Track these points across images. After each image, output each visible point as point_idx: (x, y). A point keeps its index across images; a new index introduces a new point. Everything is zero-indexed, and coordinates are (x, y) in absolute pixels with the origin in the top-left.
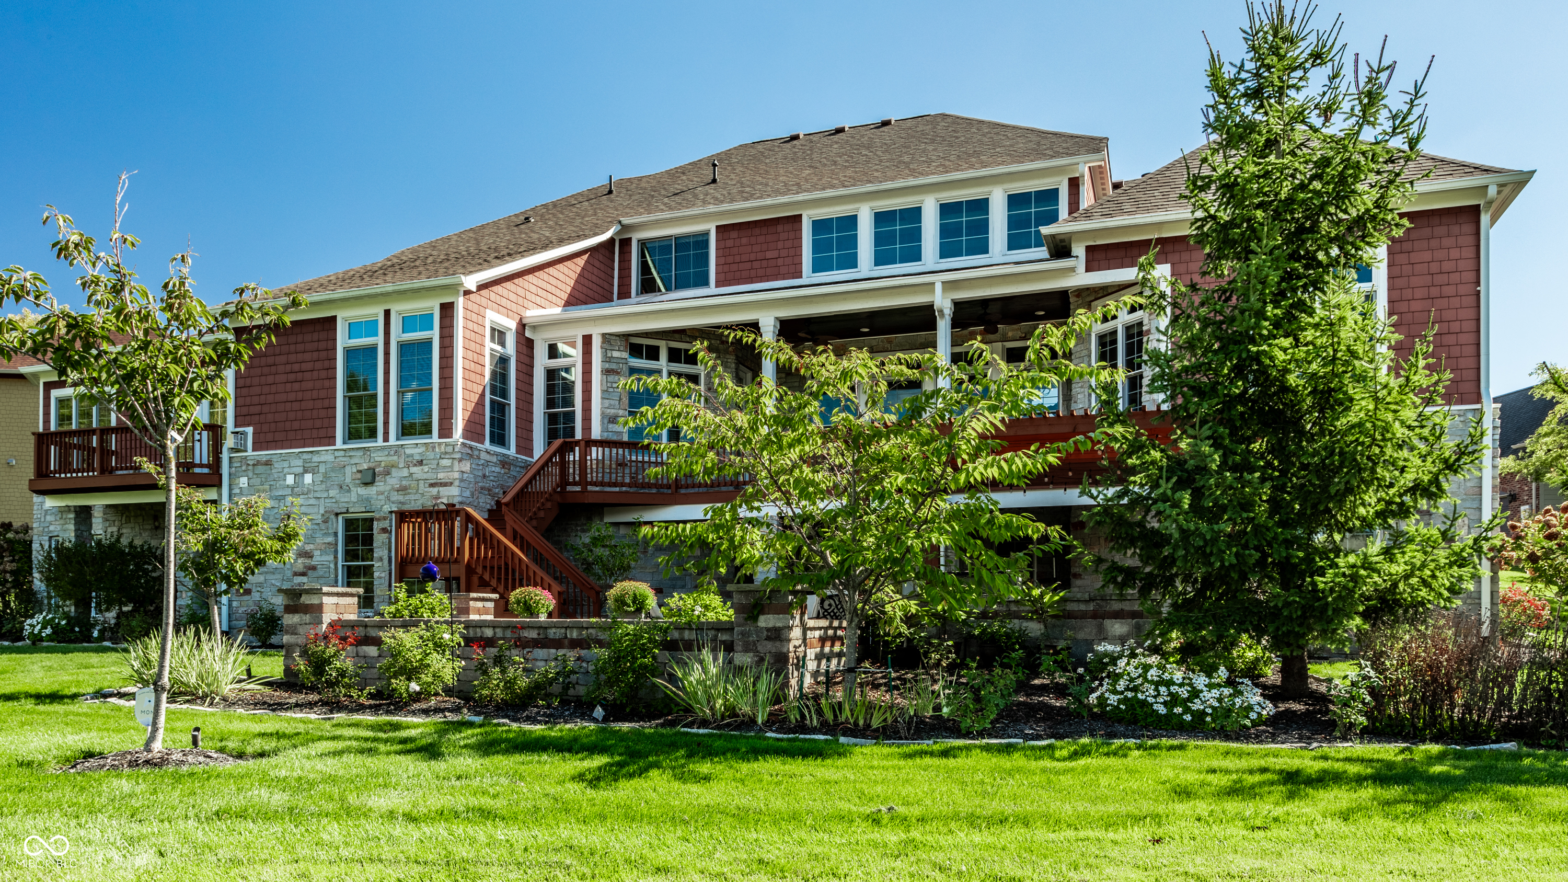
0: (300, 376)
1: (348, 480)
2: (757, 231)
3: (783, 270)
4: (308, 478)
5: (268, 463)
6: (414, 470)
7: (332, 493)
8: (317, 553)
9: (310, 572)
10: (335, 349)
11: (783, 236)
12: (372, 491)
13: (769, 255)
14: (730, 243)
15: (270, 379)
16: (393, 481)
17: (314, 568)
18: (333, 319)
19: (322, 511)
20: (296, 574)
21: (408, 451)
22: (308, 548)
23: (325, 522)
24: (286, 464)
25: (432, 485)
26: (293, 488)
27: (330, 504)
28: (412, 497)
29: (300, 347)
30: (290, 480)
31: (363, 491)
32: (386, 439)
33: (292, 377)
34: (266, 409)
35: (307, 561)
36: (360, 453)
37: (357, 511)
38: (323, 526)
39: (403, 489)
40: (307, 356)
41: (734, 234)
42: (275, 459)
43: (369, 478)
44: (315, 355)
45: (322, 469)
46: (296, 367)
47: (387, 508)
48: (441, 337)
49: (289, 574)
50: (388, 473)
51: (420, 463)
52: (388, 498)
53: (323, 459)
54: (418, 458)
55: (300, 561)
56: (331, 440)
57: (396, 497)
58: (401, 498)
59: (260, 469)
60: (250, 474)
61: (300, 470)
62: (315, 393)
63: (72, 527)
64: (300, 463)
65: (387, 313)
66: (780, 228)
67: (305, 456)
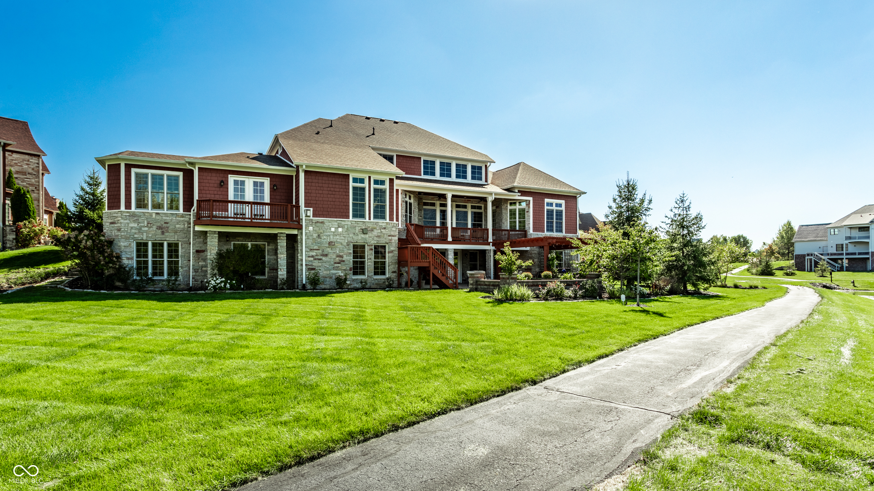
0: (334, 193)
1: (357, 231)
2: (408, 159)
3: (416, 172)
4: (340, 230)
5: (322, 223)
6: (382, 230)
7: (351, 236)
8: (345, 256)
9: (342, 263)
10: (349, 185)
11: (416, 162)
12: (367, 236)
13: (412, 167)
14: (400, 161)
15: (321, 192)
16: (376, 232)
17: (344, 261)
18: (349, 175)
19: (346, 241)
20: (335, 263)
21: (380, 224)
22: (341, 254)
23: (348, 245)
24: (330, 224)
25: (389, 236)
26: (334, 232)
27: (350, 239)
28: (382, 239)
29: (334, 182)
30: (333, 229)
31: (363, 236)
32: (370, 219)
33: (330, 192)
34: (318, 202)
35: (341, 259)
36: (362, 223)
37: (360, 242)
38: (347, 247)
39: (378, 237)
40: (337, 186)
41: (401, 158)
42: (325, 221)
43: (364, 231)
44: (340, 186)
45: (346, 227)
46: (332, 189)
47: (372, 242)
48: (390, 189)
49: (332, 263)
50: (373, 231)
51: (385, 228)
52: (373, 239)
53: (346, 223)
54: (384, 227)
55: (337, 258)
56: (348, 217)
57: (376, 239)
58: (378, 239)
59: (318, 224)
60: (314, 226)
61: (337, 226)
62: (340, 200)
63: (217, 240)
64: (336, 224)
65: (370, 177)
66: (415, 160)
67: (339, 222)
